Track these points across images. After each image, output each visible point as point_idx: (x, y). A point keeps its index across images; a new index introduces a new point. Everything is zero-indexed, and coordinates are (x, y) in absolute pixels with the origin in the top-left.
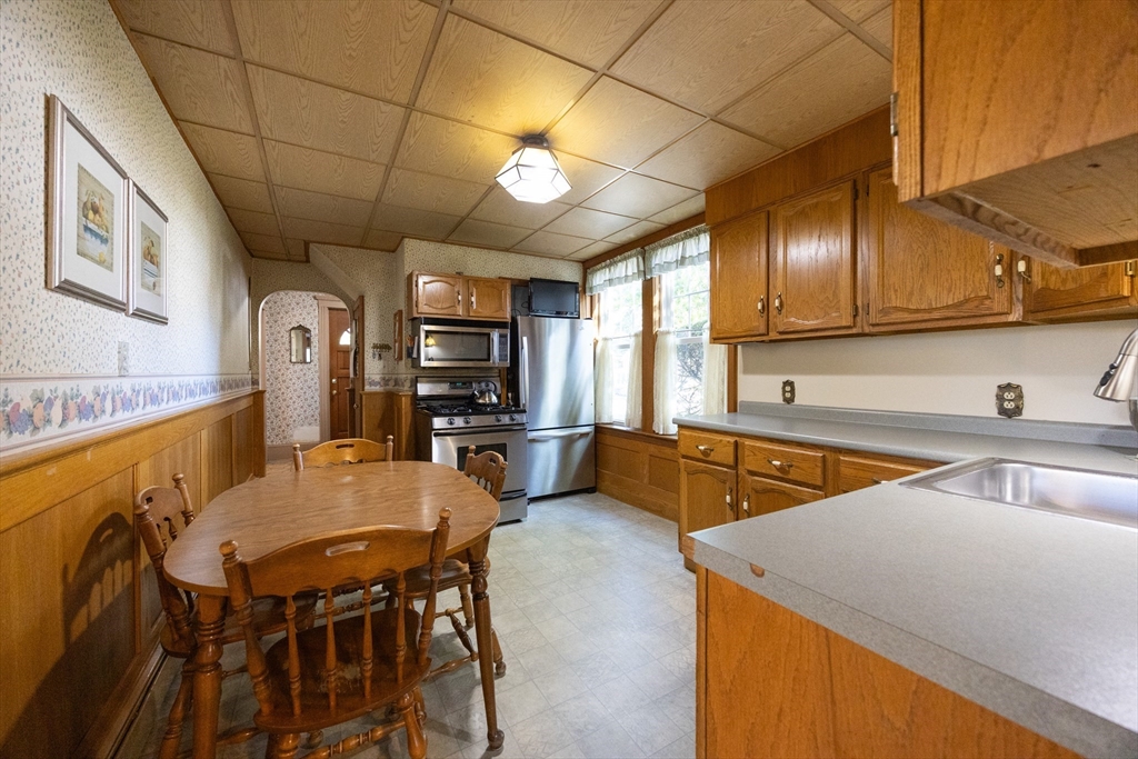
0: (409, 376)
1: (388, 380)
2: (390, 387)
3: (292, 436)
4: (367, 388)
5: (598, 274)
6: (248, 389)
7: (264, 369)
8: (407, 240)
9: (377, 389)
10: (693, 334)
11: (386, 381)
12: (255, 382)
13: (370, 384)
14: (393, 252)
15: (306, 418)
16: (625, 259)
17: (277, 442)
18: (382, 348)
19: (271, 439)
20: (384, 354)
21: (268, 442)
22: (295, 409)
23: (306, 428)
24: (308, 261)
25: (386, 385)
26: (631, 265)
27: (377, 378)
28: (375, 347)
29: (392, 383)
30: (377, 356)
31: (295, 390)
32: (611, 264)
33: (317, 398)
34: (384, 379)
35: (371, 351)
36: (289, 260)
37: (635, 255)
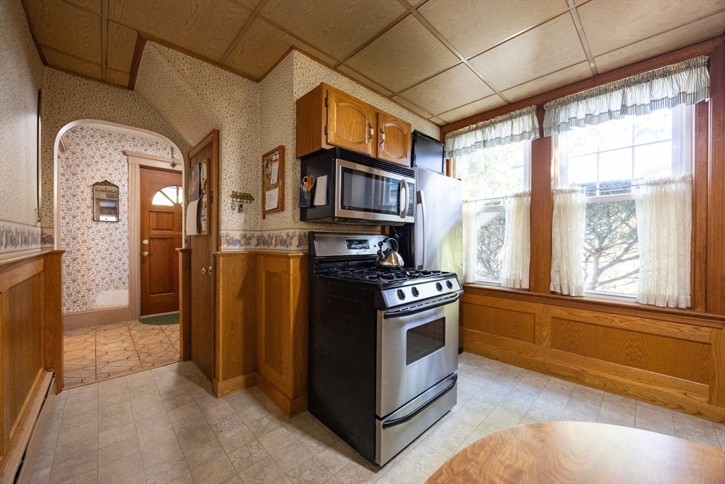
0: (298, 232)
1: (250, 238)
2: (252, 247)
3: (94, 301)
4: (225, 248)
5: (464, 137)
6: (36, 249)
7: (59, 227)
8: (296, 53)
9: (237, 248)
10: (602, 194)
11: (247, 239)
12: (46, 239)
13: (229, 243)
14: (258, 80)
15: (112, 281)
16: (511, 118)
17: (75, 309)
18: (243, 198)
19: (69, 307)
20: (245, 205)
21: (64, 310)
22: (99, 272)
23: (112, 292)
24: (131, 87)
25: (248, 243)
26: (524, 123)
27: (237, 235)
28: (235, 195)
29: (254, 241)
30: (237, 208)
31: (99, 252)
32: (485, 126)
33: (125, 259)
34: (245, 236)
35: (230, 200)
36: (103, 81)
37: (529, 113)
